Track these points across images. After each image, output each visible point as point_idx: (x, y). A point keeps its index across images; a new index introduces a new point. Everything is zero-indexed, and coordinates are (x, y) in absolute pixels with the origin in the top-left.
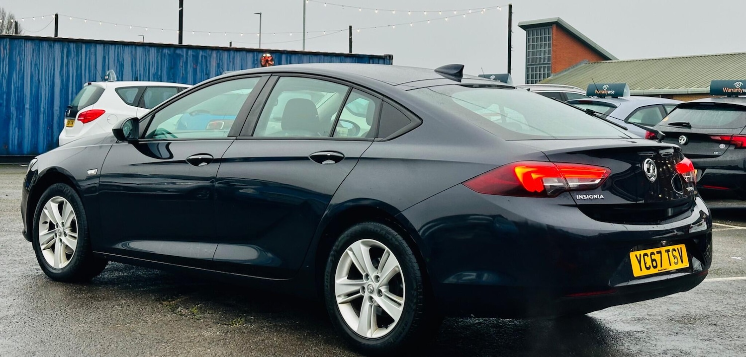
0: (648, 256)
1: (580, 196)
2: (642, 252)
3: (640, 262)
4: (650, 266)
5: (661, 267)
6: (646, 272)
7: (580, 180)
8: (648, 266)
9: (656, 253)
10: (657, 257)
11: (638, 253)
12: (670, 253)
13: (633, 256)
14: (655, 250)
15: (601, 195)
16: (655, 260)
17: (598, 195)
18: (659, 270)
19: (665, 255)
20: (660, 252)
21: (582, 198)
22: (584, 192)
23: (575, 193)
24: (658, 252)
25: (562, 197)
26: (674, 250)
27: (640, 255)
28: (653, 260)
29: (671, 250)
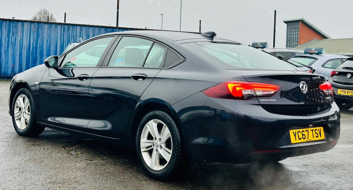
0: (300, 132)
1: (262, 100)
2: (297, 130)
3: (295, 136)
4: (301, 138)
5: (308, 138)
6: (298, 141)
7: (263, 91)
8: (300, 138)
9: (305, 131)
10: (306, 133)
11: (294, 131)
12: (314, 132)
13: (291, 132)
14: (304, 130)
15: (274, 100)
16: (304, 135)
17: (273, 100)
18: (306, 140)
19: (310, 132)
20: (308, 131)
21: (263, 101)
22: (265, 98)
23: (260, 98)
24: (306, 131)
25: (252, 100)
26: (316, 130)
27: (296, 132)
28: (303, 135)
29: (314, 130)
